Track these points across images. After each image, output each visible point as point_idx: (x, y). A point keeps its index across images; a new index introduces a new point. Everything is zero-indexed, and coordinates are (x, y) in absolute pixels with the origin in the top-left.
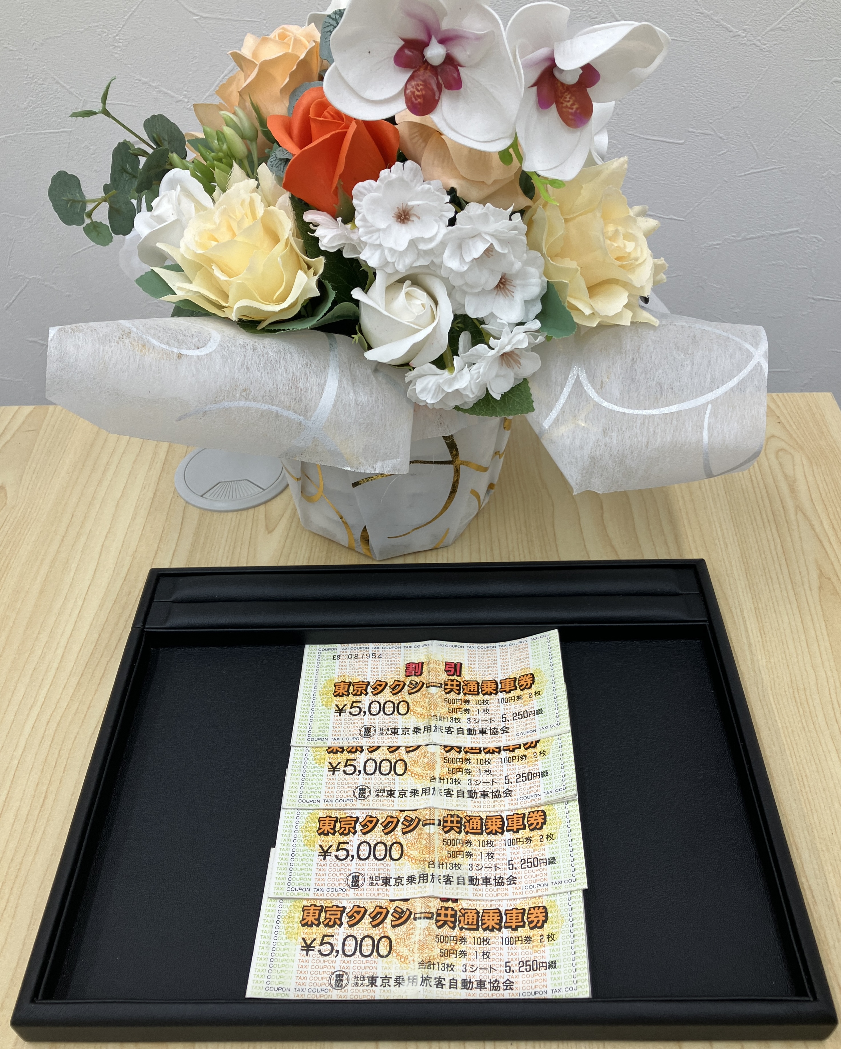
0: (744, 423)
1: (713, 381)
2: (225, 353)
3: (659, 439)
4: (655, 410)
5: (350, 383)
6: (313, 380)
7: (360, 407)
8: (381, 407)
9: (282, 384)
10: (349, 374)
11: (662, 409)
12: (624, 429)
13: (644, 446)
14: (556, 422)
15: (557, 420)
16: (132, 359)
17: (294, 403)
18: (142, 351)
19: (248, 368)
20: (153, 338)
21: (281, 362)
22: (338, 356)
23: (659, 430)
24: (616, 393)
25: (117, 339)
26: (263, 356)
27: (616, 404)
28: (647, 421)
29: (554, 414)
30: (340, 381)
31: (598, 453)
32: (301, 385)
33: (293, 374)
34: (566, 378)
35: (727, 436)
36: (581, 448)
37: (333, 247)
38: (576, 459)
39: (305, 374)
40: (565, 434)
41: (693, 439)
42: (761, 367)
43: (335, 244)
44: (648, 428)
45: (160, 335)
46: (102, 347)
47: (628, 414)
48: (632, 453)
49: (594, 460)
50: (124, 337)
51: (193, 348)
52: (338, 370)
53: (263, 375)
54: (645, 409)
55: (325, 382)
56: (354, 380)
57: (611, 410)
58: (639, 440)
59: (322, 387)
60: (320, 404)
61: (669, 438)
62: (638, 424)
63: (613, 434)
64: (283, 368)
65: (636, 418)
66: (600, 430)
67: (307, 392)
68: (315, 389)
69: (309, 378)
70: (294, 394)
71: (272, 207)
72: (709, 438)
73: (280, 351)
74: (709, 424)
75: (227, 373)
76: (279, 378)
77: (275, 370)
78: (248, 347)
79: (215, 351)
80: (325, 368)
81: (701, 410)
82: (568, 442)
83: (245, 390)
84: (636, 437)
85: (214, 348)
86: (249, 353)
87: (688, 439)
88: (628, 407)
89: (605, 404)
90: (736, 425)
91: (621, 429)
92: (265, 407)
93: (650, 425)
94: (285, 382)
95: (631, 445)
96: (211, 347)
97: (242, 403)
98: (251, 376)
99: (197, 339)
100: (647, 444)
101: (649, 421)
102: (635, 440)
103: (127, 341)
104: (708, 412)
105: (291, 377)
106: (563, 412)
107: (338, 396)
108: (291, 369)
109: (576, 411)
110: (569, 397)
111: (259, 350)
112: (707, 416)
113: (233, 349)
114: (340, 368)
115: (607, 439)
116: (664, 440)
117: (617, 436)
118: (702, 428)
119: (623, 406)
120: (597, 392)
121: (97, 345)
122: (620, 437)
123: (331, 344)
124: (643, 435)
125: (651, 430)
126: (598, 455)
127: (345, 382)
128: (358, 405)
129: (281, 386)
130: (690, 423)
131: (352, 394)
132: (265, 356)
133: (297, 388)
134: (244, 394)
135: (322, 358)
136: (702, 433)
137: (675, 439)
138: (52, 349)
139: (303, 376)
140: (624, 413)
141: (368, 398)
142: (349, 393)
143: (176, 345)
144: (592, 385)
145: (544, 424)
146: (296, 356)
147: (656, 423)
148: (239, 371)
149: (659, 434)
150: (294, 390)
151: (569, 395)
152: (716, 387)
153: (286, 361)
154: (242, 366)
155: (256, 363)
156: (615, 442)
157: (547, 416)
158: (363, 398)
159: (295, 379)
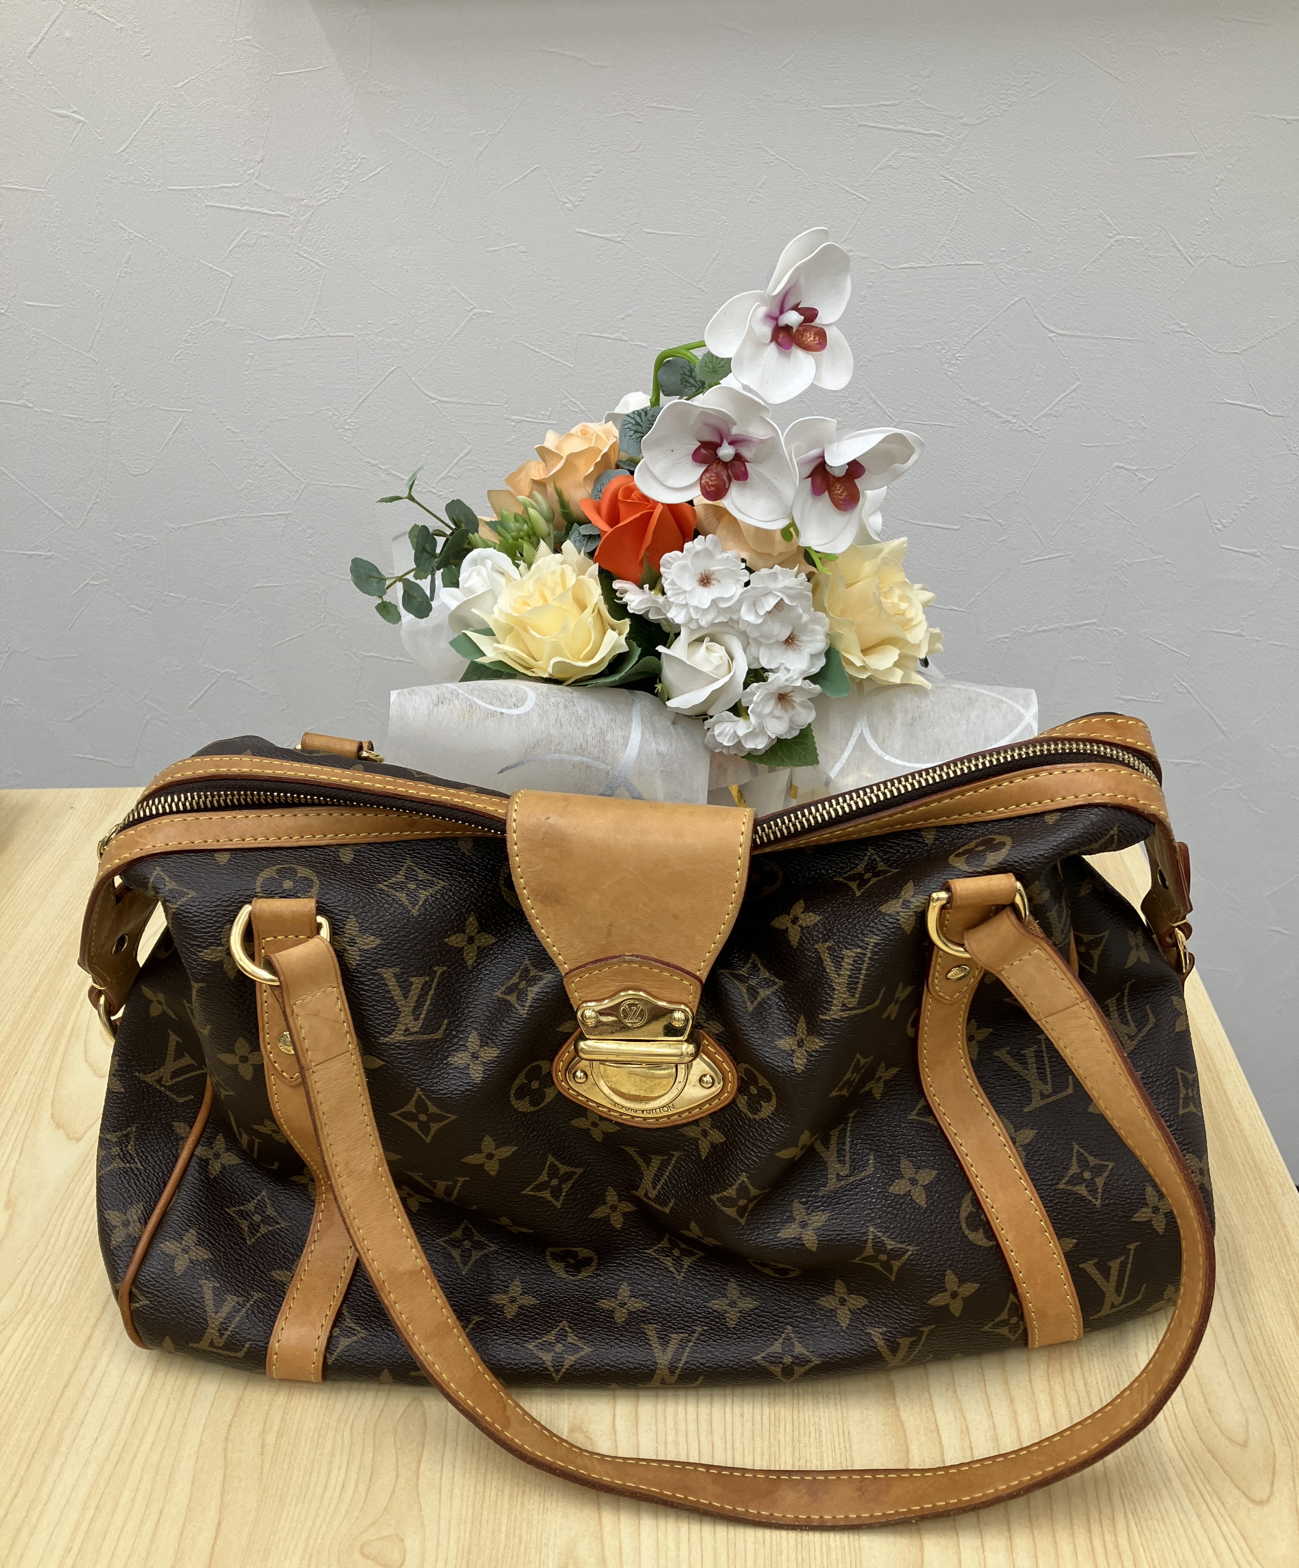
2: (541, 711)
5: (652, 735)
6: (619, 733)
7: (660, 756)
8: (679, 756)
10: (650, 726)
14: (841, 772)
15: (842, 770)
16: (462, 719)
17: (602, 754)
19: (561, 724)
20: (478, 699)
21: (589, 717)
22: (639, 709)
24: (898, 747)
27: (897, 758)
29: (838, 767)
30: (643, 733)
32: (608, 738)
33: (601, 729)
34: (851, 733)
37: (640, 610)
39: (611, 727)
42: (1032, 725)
43: (642, 607)
46: (436, 709)
50: (453, 699)
51: (513, 707)
52: (640, 723)
53: (574, 730)
55: (629, 734)
56: (655, 732)
57: (893, 763)
59: (626, 739)
60: (626, 756)
64: (591, 724)
67: (613, 744)
68: (621, 742)
69: (614, 731)
70: (602, 746)
71: (582, 577)
75: (542, 729)
76: (589, 732)
77: (584, 726)
78: (560, 706)
79: (532, 710)
80: (628, 721)
83: (559, 744)
85: (530, 706)
86: (562, 711)
88: (909, 761)
89: (887, 758)
92: (577, 758)
94: (593, 736)
97: (556, 756)
98: (564, 731)
99: (516, 699)
105: (599, 731)
106: (848, 763)
107: (641, 747)
108: (598, 724)
109: (861, 764)
110: (852, 751)
111: (571, 706)
113: (548, 706)
114: (641, 721)
119: (904, 760)
120: (879, 746)
121: (431, 708)
123: (633, 701)
127: (647, 733)
128: (659, 754)
129: (590, 739)
131: (654, 745)
133: (604, 741)
134: (558, 747)
135: (626, 712)
138: (394, 711)
139: (609, 730)
141: (667, 748)
142: (651, 745)
143: (498, 704)
144: (875, 740)
145: (830, 775)
146: (602, 712)
148: (553, 727)
150: (601, 743)
151: (854, 748)
153: (594, 718)
154: (555, 723)
155: (568, 719)
157: (833, 767)
158: (663, 748)
159: (602, 733)
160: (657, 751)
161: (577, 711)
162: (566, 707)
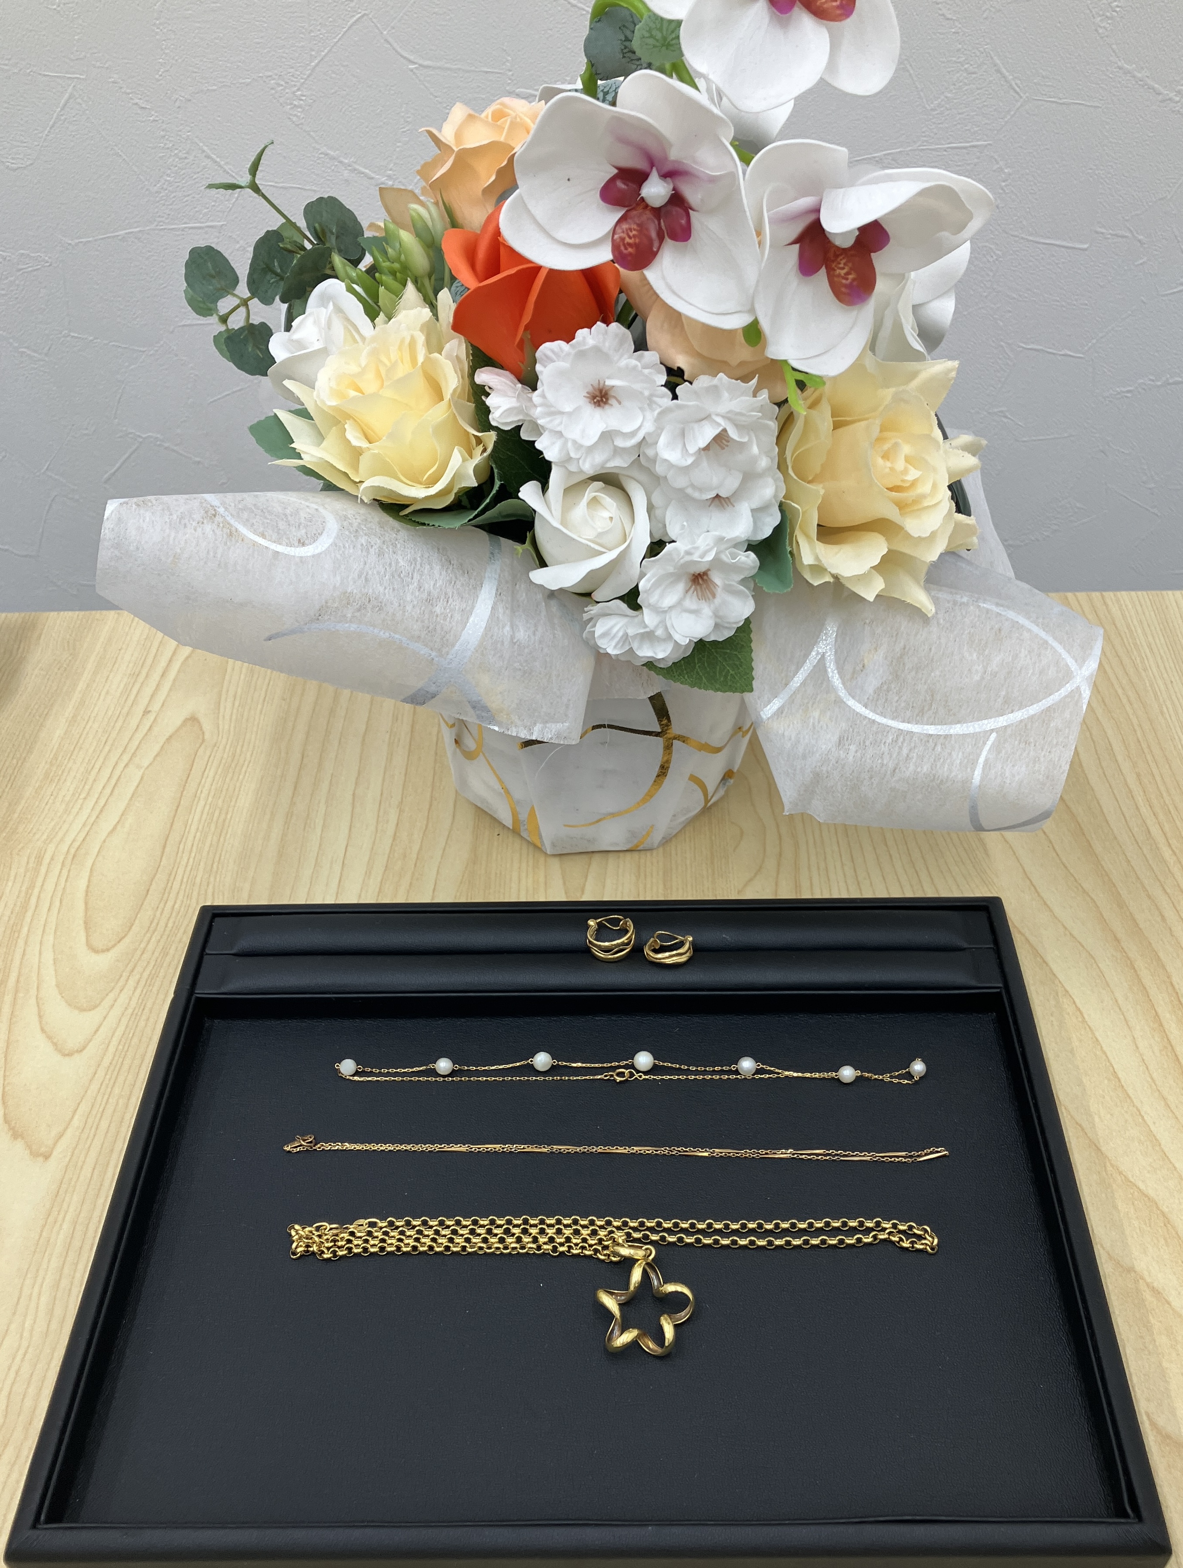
0: (1036, 768)
1: (1007, 701)
2: (338, 556)
3: (912, 767)
4: (916, 726)
5: (508, 612)
6: (457, 603)
7: (516, 646)
8: (546, 650)
9: (411, 606)
10: (509, 599)
11: (926, 727)
12: (868, 743)
13: (889, 772)
14: (779, 714)
15: (780, 712)
16: (212, 554)
17: (425, 632)
18: (226, 544)
19: (366, 580)
20: (244, 525)
21: (415, 575)
22: (498, 571)
23: (915, 755)
24: (869, 690)
25: (194, 524)
26: (390, 564)
27: (866, 706)
28: (901, 739)
29: (776, 703)
30: (493, 609)
31: (824, 769)
32: (438, 610)
33: (429, 594)
34: (806, 656)
35: (1008, 781)
36: (804, 757)
37: (508, 423)
38: (795, 770)
39: (446, 594)
40: (786, 734)
41: (959, 776)
42: (1080, 694)
43: (510, 420)
44: (901, 748)
45: (254, 521)
46: (173, 535)
47: (879, 724)
48: (871, 778)
49: (817, 777)
50: (205, 521)
51: (296, 544)
52: (494, 592)
53: (387, 591)
54: (903, 722)
55: (473, 607)
56: (514, 608)
57: (857, 713)
58: (885, 762)
59: (467, 614)
60: (462, 638)
61: (926, 768)
62: (889, 740)
63: (851, 747)
64: (416, 584)
65: (888, 732)
66: (835, 738)
67: (445, 620)
68: (457, 616)
69: (450, 601)
70: (426, 621)
71: (436, 355)
72: (982, 780)
73: (415, 559)
74: (986, 760)
75: (338, 584)
76: (409, 599)
77: (404, 586)
78: (372, 551)
79: (327, 552)
80: (475, 588)
81: (979, 739)
82: (788, 745)
83: (359, 610)
84: (881, 757)
85: (327, 545)
86: (373, 558)
87: (953, 774)
88: (882, 714)
89: (851, 703)
90: (1023, 769)
91: (864, 742)
92: (384, 635)
93: (905, 745)
94: (415, 603)
95: (872, 768)
96: (323, 544)
97: (353, 627)
98: (371, 591)
99: (303, 531)
100: (894, 771)
101: (904, 739)
102: (879, 761)
103: (208, 528)
104: (989, 743)
105: (425, 596)
106: (791, 700)
107: (488, 628)
108: (427, 586)
109: (810, 705)
110: (804, 683)
111: (386, 555)
112: (987, 747)
113: (351, 551)
114: (497, 590)
115: (841, 752)
116: (919, 770)
117: (856, 752)
118: (974, 763)
119: (875, 712)
120: (844, 684)
121: (167, 531)
122: (859, 754)
123: (492, 553)
124: (891, 757)
125: (905, 751)
126: (824, 772)
127: (501, 610)
128: (515, 643)
129: (409, 608)
130: (960, 754)
131: (508, 628)
132: (393, 564)
133: (431, 612)
134: (358, 614)
135: (475, 574)
136: (973, 771)
137: (934, 772)
138: (107, 531)
139: (443, 597)
140: (874, 721)
141: (529, 636)
142: (503, 627)
143: (274, 538)
144: (839, 673)
145: (762, 713)
146: (437, 568)
147: (913, 745)
148: (355, 582)
149: (914, 760)
150: (427, 616)
151: (805, 680)
152: (1010, 710)
153: (421, 575)
154: (360, 576)
155: (378, 573)
156: (851, 758)
157: (769, 702)
158: (522, 635)
159: (430, 601)
160: (512, 638)
161: (397, 562)
162: (380, 554)
